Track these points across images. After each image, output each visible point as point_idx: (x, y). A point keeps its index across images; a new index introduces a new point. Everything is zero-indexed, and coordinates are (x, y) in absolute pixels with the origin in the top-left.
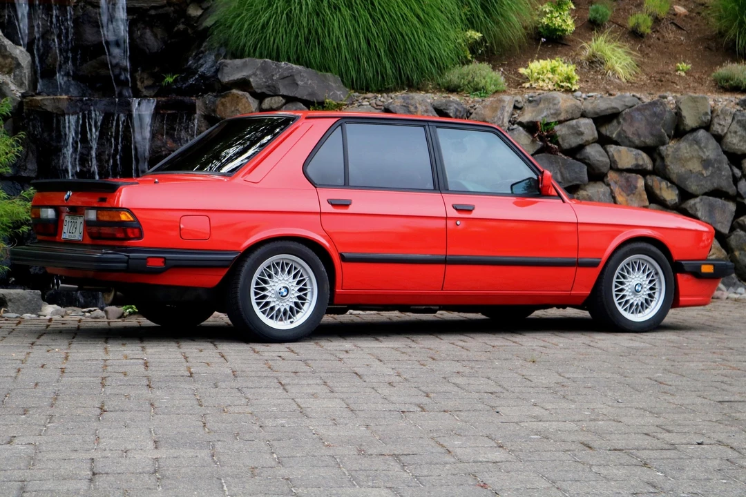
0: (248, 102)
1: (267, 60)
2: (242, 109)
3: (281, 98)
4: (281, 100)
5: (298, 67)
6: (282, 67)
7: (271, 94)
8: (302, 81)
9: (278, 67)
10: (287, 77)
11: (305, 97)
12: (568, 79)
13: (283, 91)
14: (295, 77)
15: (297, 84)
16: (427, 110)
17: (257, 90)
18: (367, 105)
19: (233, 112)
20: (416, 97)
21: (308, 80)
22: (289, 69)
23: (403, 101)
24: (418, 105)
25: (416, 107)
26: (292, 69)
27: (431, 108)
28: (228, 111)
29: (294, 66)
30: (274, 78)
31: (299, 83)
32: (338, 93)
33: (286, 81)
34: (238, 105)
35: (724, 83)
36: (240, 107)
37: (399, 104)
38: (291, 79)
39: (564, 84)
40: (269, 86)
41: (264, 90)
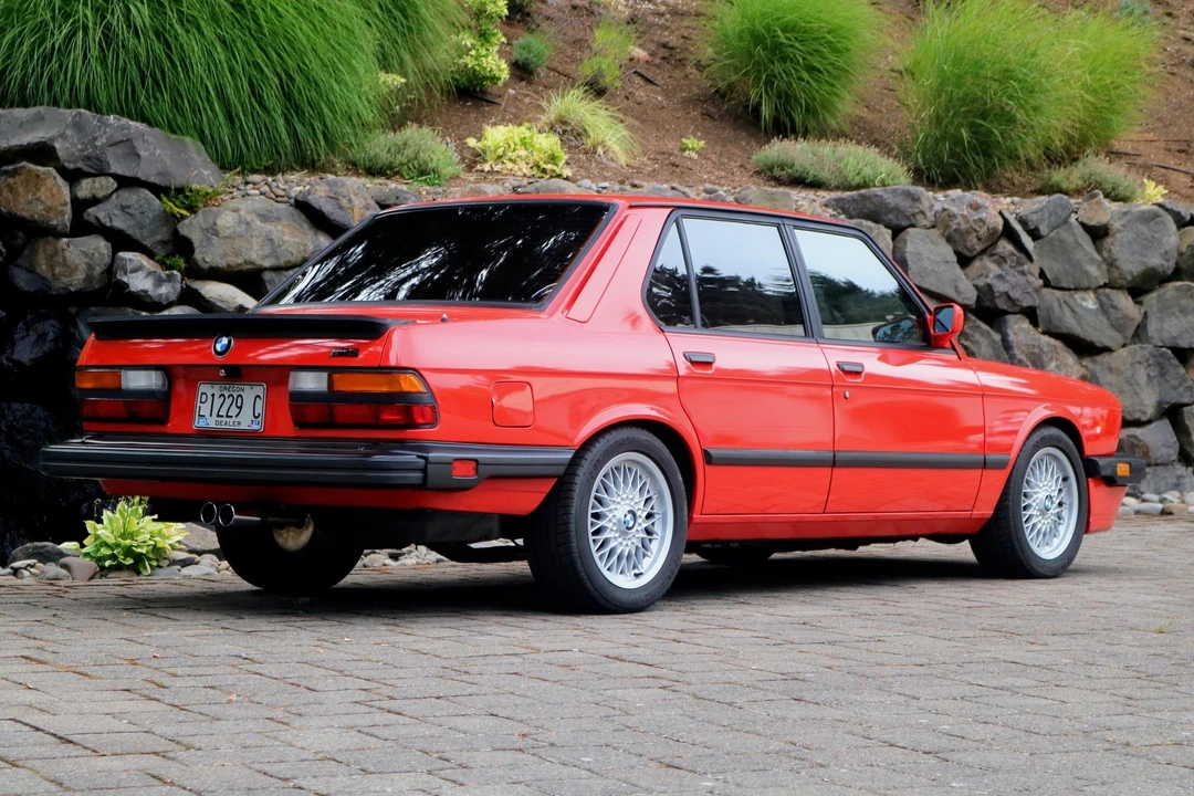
0: (56, 185)
1: (82, 111)
2: (48, 198)
3: (112, 180)
4: (112, 183)
5: (138, 124)
6: (111, 125)
7: (93, 171)
8: (145, 150)
9: (106, 125)
10: (121, 141)
11: (152, 180)
12: (553, 159)
13: (116, 168)
14: (135, 143)
15: (138, 156)
16: (367, 204)
17: (67, 165)
18: (256, 195)
19: (30, 202)
20: (348, 183)
21: (155, 148)
22: (122, 128)
23: (328, 189)
24: (352, 196)
25: (350, 200)
26: (129, 128)
27: (373, 203)
28: (22, 200)
29: (131, 123)
30: (98, 143)
31: (142, 153)
32: (205, 173)
33: (120, 150)
34: (38, 189)
35: (777, 173)
36: (43, 194)
37: (323, 194)
38: (128, 146)
39: (549, 167)
40: (88, 158)
41: (80, 165)
